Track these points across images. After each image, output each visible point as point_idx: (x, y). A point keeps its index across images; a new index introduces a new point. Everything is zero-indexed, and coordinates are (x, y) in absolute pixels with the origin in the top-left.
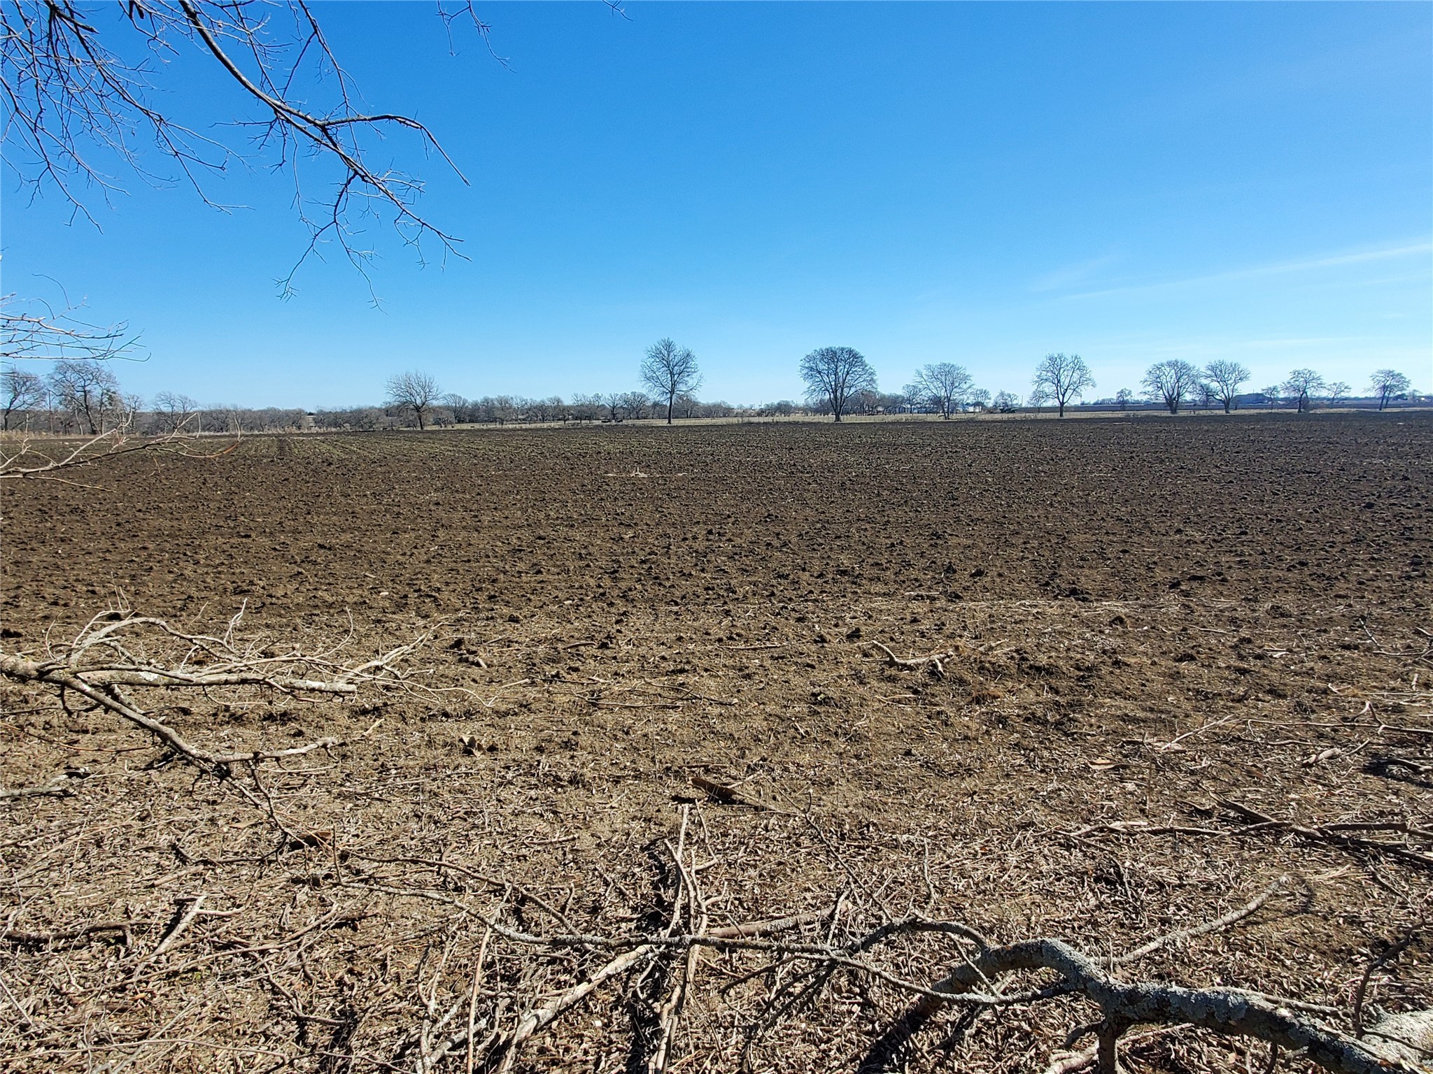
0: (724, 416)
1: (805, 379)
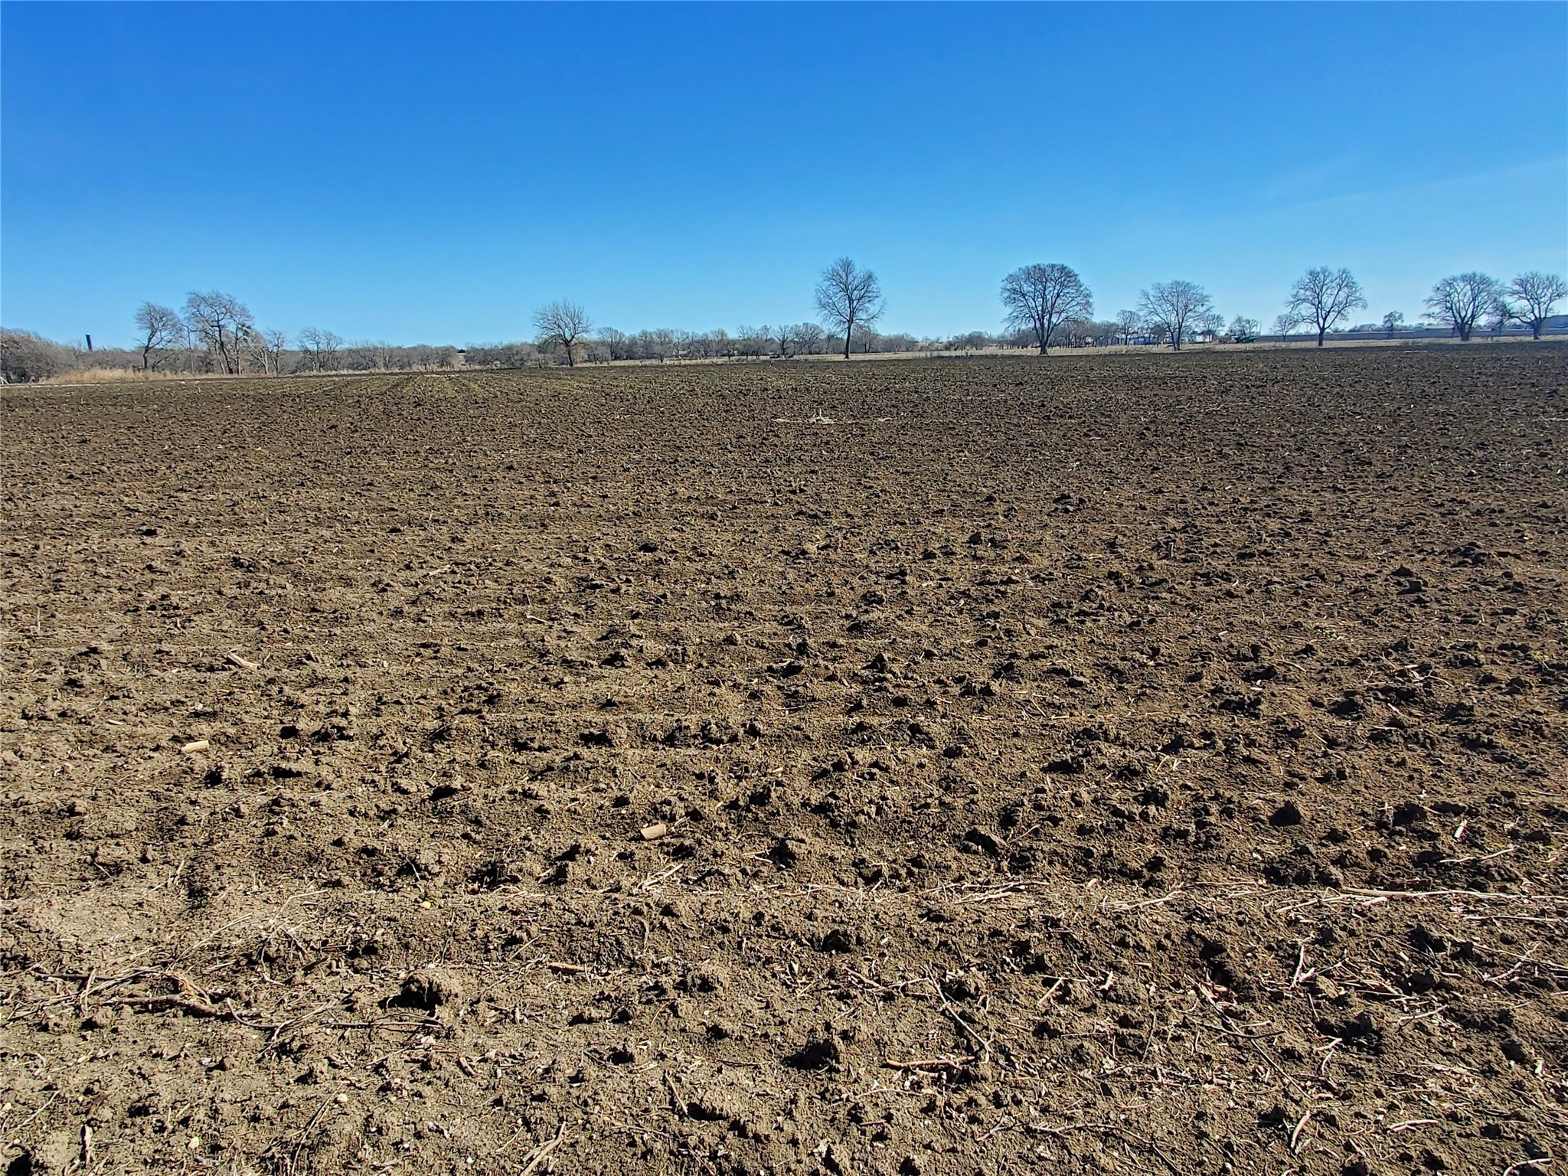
0: (908, 350)
1: (1006, 304)
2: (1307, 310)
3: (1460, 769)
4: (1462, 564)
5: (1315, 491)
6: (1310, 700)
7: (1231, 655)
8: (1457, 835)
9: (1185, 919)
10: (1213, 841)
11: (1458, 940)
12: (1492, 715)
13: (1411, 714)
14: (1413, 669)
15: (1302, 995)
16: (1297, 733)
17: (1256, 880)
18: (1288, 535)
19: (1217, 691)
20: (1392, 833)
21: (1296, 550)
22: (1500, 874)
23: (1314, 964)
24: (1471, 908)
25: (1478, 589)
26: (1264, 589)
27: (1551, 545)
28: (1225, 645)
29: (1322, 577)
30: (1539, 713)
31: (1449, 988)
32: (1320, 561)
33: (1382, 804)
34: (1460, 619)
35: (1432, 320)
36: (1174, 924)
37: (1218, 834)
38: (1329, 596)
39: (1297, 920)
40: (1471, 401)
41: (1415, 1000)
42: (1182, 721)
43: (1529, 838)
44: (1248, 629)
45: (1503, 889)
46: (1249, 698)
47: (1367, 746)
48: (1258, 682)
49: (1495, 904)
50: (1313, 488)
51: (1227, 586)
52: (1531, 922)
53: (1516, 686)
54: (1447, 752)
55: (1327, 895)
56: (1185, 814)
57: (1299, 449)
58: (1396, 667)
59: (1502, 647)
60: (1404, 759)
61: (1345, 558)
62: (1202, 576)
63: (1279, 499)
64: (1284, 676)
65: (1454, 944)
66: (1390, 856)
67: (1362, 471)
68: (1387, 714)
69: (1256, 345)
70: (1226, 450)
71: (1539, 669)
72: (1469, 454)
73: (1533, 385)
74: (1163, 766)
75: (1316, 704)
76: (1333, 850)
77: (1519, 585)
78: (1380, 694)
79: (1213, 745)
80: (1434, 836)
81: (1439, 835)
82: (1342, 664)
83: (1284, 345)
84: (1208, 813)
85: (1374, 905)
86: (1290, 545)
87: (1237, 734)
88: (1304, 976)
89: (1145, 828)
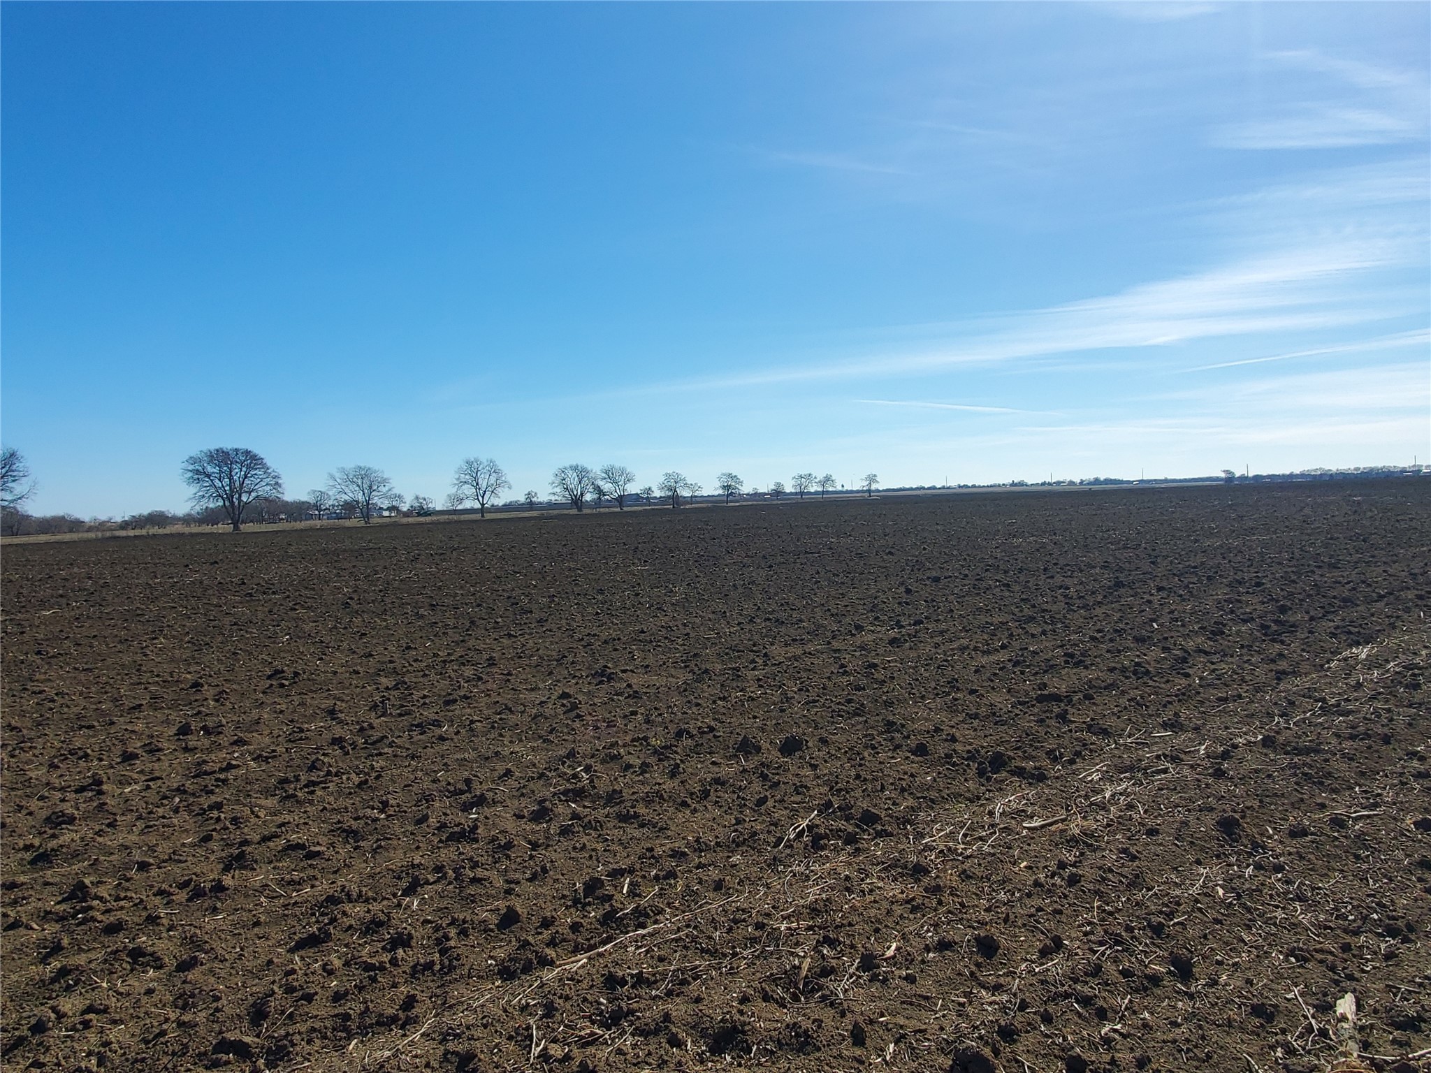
2: (469, 490)
3: (620, 840)
4: (601, 682)
5: (496, 639)
6: (515, 815)
7: (450, 792)
8: (625, 892)
9: (440, 1043)
10: (455, 963)
11: (634, 972)
12: (634, 793)
13: (585, 807)
14: (581, 770)
15: (539, 1066)
16: (509, 845)
17: (493, 984)
18: (480, 679)
19: (442, 826)
20: (585, 905)
21: (488, 690)
22: (653, 911)
23: (544, 1036)
24: (640, 944)
25: (613, 700)
26: (468, 728)
27: (651, 660)
28: (444, 783)
29: (510, 710)
30: (660, 784)
31: (631, 1012)
32: (506, 698)
33: (575, 884)
34: (606, 725)
35: (557, 498)
36: (431, 1051)
37: (458, 955)
38: (517, 725)
39: (528, 1004)
40: (589, 558)
41: (614, 1033)
42: (416, 862)
43: (666, 878)
44: (460, 766)
45: (656, 922)
46: (469, 826)
47: (559, 841)
48: (474, 811)
49: (653, 935)
50: (494, 636)
51: (438, 732)
52: (673, 939)
53: (645, 768)
54: (611, 830)
55: (549, 975)
56: (429, 946)
57: (479, 605)
58: (570, 772)
59: (633, 740)
60: (584, 844)
61: (524, 691)
62: (417, 726)
63: (469, 649)
64: (493, 799)
65: (632, 976)
66: (585, 924)
67: (527, 618)
68: (569, 811)
69: (434, 518)
70: (422, 611)
71: (655, 752)
72: (594, 599)
73: (625, 544)
74: (405, 909)
75: (519, 817)
76: (546, 934)
77: (636, 692)
78: (562, 797)
79: (445, 876)
80: (610, 897)
81: (613, 895)
82: (533, 778)
83: (455, 517)
84: (448, 939)
85: (579, 968)
86: (482, 687)
87: (463, 860)
88: (539, 1049)
89: (395, 973)
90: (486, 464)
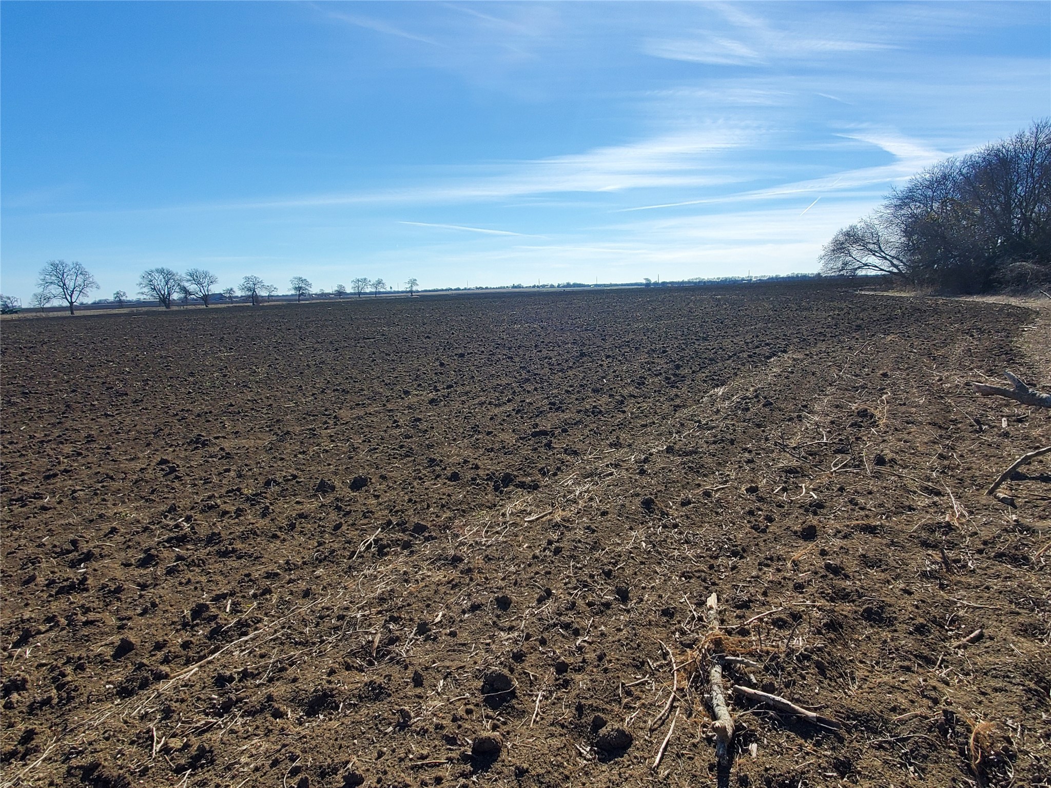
2: (56, 290)
3: (221, 571)
4: (197, 448)
5: (93, 419)
6: (122, 564)
7: (56, 553)
8: (228, 610)
9: (63, 763)
10: (73, 694)
11: (240, 670)
12: (231, 533)
13: (188, 549)
14: (183, 521)
15: (161, 759)
16: (119, 590)
17: (113, 703)
18: (79, 454)
19: (51, 583)
20: (193, 627)
21: (89, 463)
22: (253, 621)
23: (164, 734)
24: (243, 648)
25: (208, 462)
26: (70, 497)
27: (240, 427)
28: (50, 547)
29: (112, 478)
30: (253, 524)
31: (240, 700)
32: (107, 468)
33: (183, 612)
34: (202, 482)
35: (145, 297)
36: (55, 771)
37: (76, 687)
38: (119, 490)
39: (147, 713)
40: (179, 347)
41: (226, 718)
42: (25, 617)
43: (263, 594)
44: (65, 530)
45: (256, 629)
46: (78, 579)
47: (166, 580)
48: (82, 565)
49: (254, 639)
50: (91, 417)
51: (39, 503)
52: (271, 640)
53: (239, 512)
54: (212, 564)
55: (164, 687)
56: (45, 685)
57: (73, 391)
58: (172, 523)
59: (228, 492)
60: (189, 580)
61: (125, 461)
62: (16, 500)
63: (67, 430)
64: (100, 554)
65: (238, 673)
66: (194, 641)
67: (122, 400)
68: (174, 555)
69: (20, 315)
70: (14, 399)
71: (248, 499)
72: (186, 380)
73: (211, 335)
74: (17, 659)
75: (127, 565)
76: (160, 655)
77: (228, 454)
78: (166, 544)
79: (57, 624)
80: (216, 617)
81: (218, 615)
82: (138, 532)
83: (44, 315)
84: (64, 675)
85: (192, 676)
86: (83, 461)
87: (74, 609)
88: (159, 746)
89: (11, 714)
90: (72, 266)
